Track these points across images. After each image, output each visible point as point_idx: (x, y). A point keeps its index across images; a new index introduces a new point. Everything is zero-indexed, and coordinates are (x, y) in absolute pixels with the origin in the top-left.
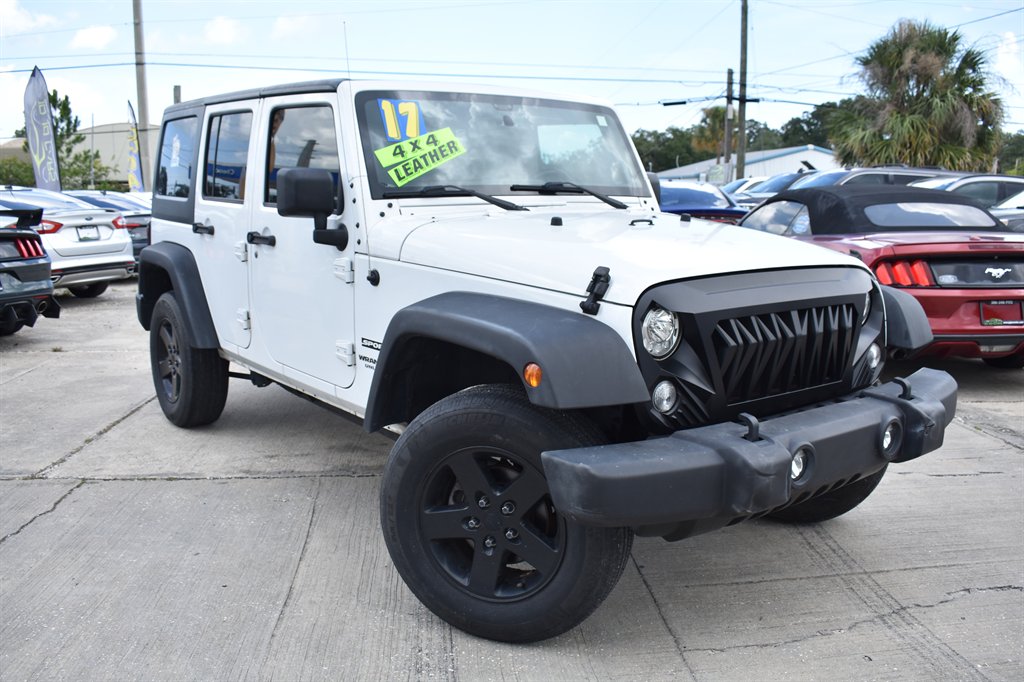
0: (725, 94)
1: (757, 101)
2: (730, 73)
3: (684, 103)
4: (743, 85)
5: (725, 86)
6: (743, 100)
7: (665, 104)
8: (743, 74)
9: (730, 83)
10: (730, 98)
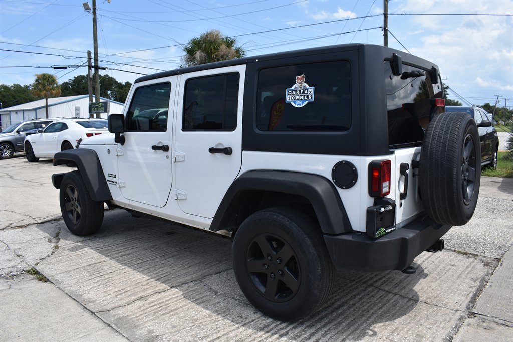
0: (87, 64)
1: (104, 69)
2: (89, 53)
3: (65, 68)
4: (96, 60)
5: (87, 60)
6: (97, 68)
7: (55, 68)
8: (96, 54)
9: (89, 58)
10: (90, 67)
